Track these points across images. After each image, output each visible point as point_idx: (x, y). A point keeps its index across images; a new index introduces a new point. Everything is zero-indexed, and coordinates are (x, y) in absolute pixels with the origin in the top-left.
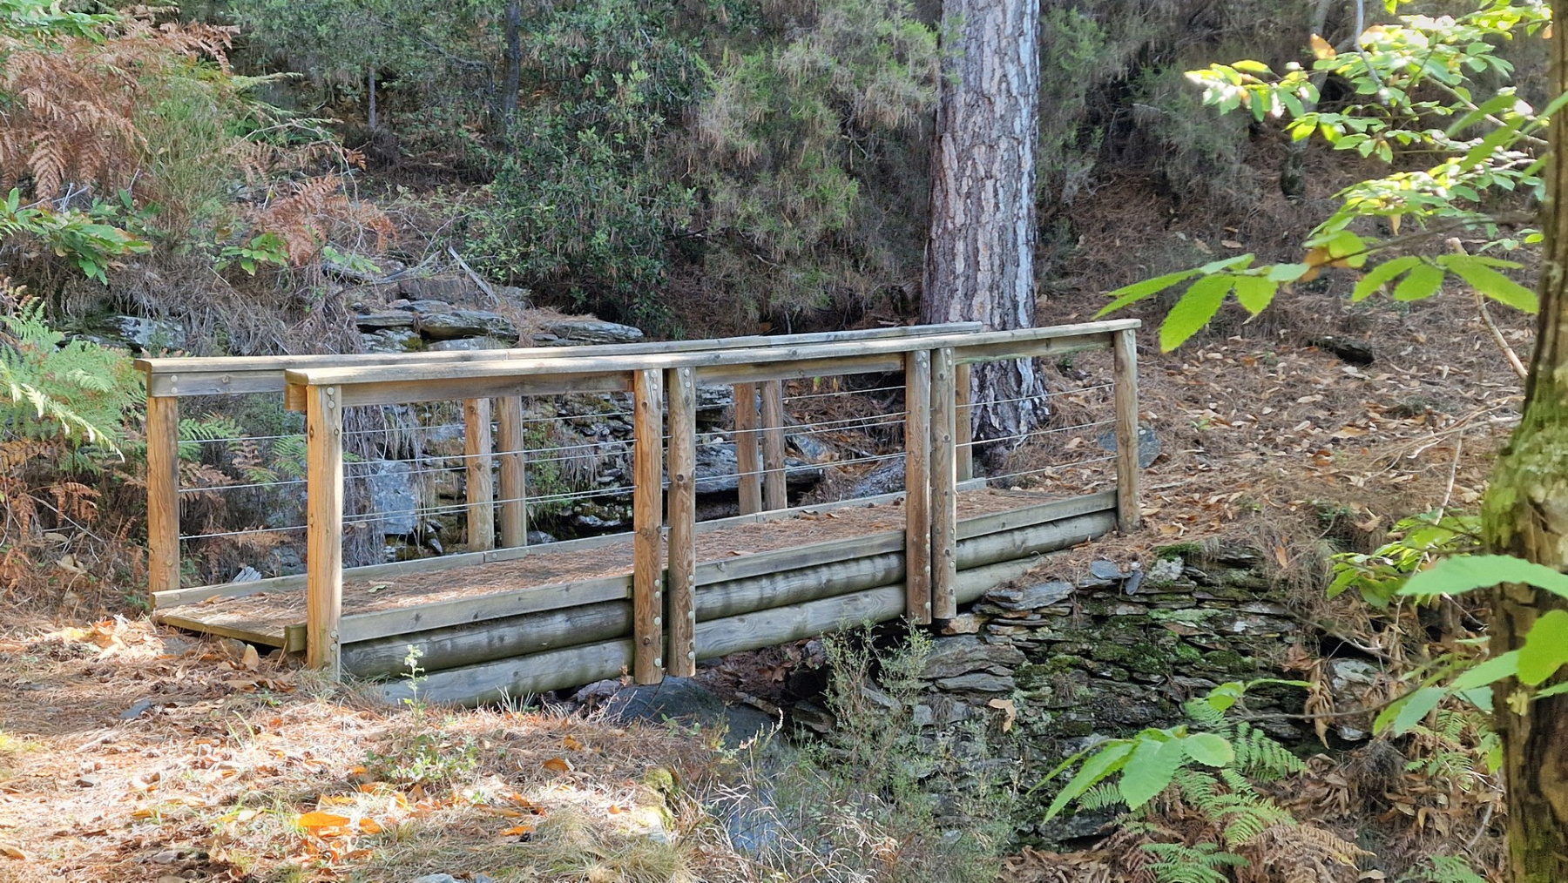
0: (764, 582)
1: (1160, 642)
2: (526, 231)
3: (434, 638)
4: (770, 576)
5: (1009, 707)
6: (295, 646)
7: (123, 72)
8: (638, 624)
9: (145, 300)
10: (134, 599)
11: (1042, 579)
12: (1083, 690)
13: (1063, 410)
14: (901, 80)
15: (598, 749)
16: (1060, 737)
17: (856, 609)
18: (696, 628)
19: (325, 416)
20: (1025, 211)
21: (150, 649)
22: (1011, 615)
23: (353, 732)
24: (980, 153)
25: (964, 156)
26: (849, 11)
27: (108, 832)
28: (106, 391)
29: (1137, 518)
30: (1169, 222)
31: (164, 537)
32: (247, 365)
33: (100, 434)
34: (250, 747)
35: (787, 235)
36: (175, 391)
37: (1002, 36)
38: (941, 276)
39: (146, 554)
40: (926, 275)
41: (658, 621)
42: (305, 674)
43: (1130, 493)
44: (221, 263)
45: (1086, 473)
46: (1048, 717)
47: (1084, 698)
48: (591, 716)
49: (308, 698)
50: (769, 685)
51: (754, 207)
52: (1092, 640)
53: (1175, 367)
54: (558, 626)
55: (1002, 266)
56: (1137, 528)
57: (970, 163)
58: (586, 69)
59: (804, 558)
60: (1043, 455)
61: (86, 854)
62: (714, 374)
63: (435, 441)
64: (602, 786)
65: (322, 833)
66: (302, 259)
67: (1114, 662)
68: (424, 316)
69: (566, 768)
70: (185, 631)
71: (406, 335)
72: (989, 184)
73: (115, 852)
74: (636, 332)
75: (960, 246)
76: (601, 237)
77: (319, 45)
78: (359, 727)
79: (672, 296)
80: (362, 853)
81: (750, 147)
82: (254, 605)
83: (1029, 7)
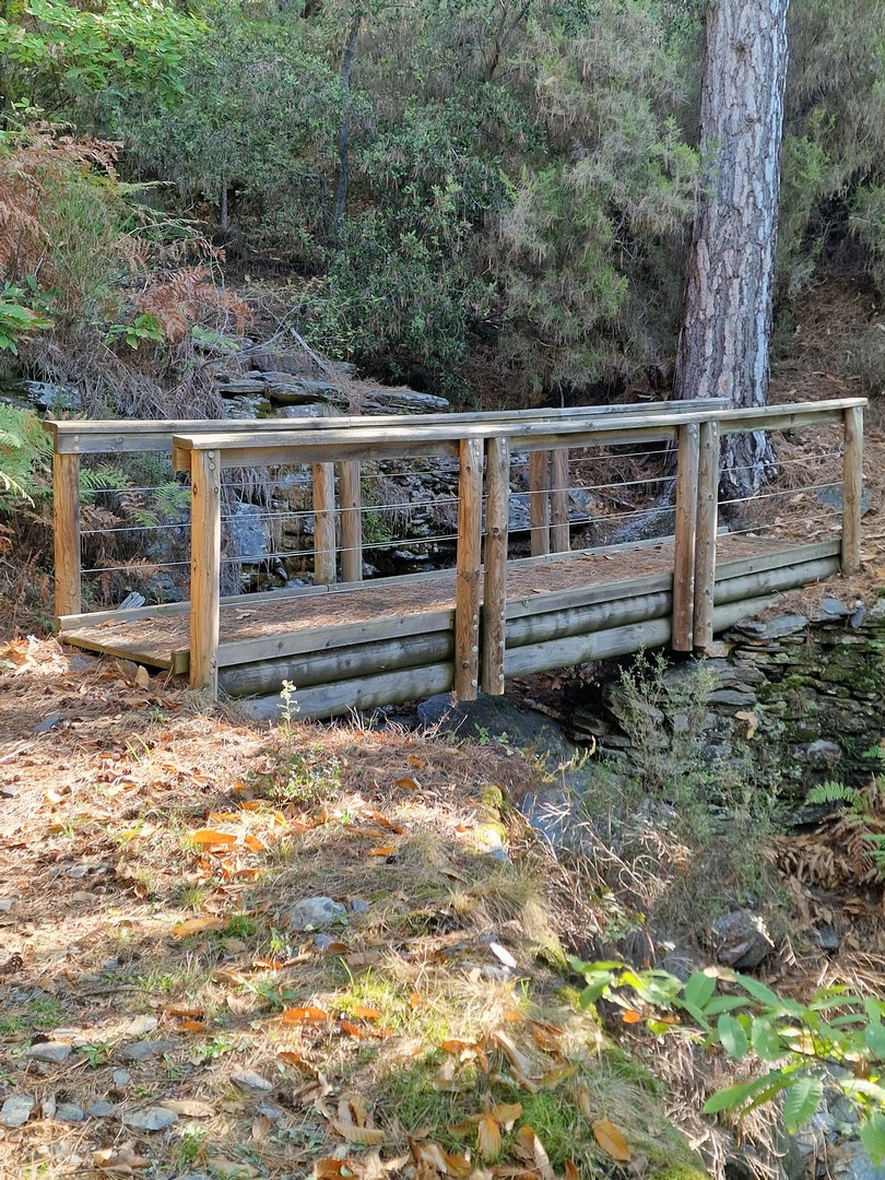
0: (560, 616)
1: (877, 666)
2: (355, 317)
3: (293, 662)
4: (564, 611)
5: (751, 718)
6: (180, 669)
7: (29, 176)
8: (458, 651)
9: (47, 368)
10: (42, 619)
11: (782, 613)
12: (812, 705)
13: (789, 470)
14: (669, 194)
15: (439, 768)
16: (791, 742)
17: (632, 638)
18: (507, 653)
19: (206, 475)
20: (764, 305)
21: (58, 666)
22: (756, 643)
23: (232, 749)
24: (729, 256)
25: (716, 258)
26: (627, 135)
27: (28, 845)
28: (19, 446)
29: (858, 563)
30: (871, 315)
31: (68, 568)
32: (136, 427)
33: (14, 483)
34: (146, 762)
35: (568, 322)
36: (77, 449)
37: (751, 158)
38: (693, 358)
39: (52, 580)
40: (679, 357)
41: (476, 649)
42: (189, 694)
43: (852, 542)
44: (110, 338)
45: (809, 523)
46: (782, 726)
47: (813, 711)
48: (426, 733)
49: (192, 715)
50: (549, 691)
51: (542, 298)
52: (820, 664)
53: (878, 436)
54: (394, 652)
55: (744, 350)
56: (857, 571)
57: (720, 264)
58: (404, 180)
59: (592, 596)
60: (772, 507)
61: (8, 868)
62: (525, 443)
63: (281, 488)
64: (448, 806)
65: (214, 849)
66: (176, 337)
67: (838, 683)
68: (272, 385)
69: (415, 787)
70: (86, 651)
71: (258, 401)
72: (736, 282)
73: (33, 866)
74: (443, 402)
75: (710, 334)
76: (419, 323)
77: (186, 159)
78: (236, 743)
79: (469, 371)
80: (250, 872)
81: (542, 249)
82: (142, 629)
83: (774, 133)
